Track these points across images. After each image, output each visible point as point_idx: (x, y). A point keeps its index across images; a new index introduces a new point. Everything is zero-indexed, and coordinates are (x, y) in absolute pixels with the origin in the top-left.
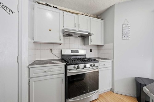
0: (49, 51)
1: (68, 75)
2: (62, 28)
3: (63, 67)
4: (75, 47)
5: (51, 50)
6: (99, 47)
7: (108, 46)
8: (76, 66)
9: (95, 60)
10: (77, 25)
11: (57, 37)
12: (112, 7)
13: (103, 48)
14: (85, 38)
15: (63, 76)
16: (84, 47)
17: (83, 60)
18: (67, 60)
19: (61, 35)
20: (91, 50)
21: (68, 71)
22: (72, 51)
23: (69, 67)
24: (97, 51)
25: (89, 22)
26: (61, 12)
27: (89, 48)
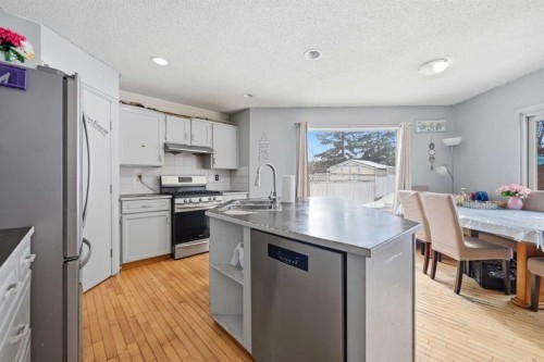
0: (135, 179)
1: (177, 211)
2: (163, 141)
3: (168, 201)
4: (186, 173)
5: (140, 177)
6: (231, 172)
7: (242, 171)
8: (188, 200)
9: (217, 193)
10: (188, 136)
11: (153, 155)
12: (247, 110)
13: (237, 174)
14: (204, 158)
15: (168, 214)
16: (204, 171)
17: (202, 192)
18: (173, 192)
19: (162, 152)
20: (217, 178)
21: (176, 206)
22: (181, 179)
23: (177, 201)
24: (229, 179)
25: (210, 131)
27: (213, 174)
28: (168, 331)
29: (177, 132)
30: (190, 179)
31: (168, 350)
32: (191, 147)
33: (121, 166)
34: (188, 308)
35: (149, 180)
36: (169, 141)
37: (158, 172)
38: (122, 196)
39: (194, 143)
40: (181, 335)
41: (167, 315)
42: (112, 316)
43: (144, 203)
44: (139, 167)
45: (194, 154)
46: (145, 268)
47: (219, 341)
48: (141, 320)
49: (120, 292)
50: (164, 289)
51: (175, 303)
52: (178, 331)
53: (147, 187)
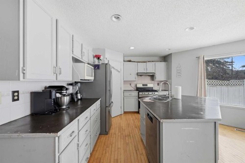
0: (129, 85)
2: (136, 72)
3: (137, 93)
4: (145, 83)
7: (169, 81)
8: (144, 93)
9: (156, 91)
10: (145, 69)
11: (133, 77)
12: (171, 54)
14: (153, 77)
15: (137, 98)
16: (153, 82)
17: (151, 90)
18: (139, 90)
19: (136, 76)
20: (158, 84)
21: (140, 95)
22: (143, 85)
23: (140, 93)
24: (164, 85)
25: (154, 66)
26: (136, 63)
27: (156, 83)
28: (129, 134)
29: (142, 68)
30: (147, 85)
31: (127, 138)
32: (147, 73)
33: (124, 81)
34: (136, 130)
35: (133, 85)
36: (139, 72)
37: (136, 83)
38: (124, 91)
39: (147, 72)
40: (131, 136)
41: (130, 129)
42: (118, 125)
43: (130, 93)
44: (130, 81)
45: (149, 76)
46: (130, 114)
47: (141, 142)
48: (124, 128)
49: (121, 119)
50: (132, 122)
51: (134, 127)
52: (131, 135)
53: (132, 87)
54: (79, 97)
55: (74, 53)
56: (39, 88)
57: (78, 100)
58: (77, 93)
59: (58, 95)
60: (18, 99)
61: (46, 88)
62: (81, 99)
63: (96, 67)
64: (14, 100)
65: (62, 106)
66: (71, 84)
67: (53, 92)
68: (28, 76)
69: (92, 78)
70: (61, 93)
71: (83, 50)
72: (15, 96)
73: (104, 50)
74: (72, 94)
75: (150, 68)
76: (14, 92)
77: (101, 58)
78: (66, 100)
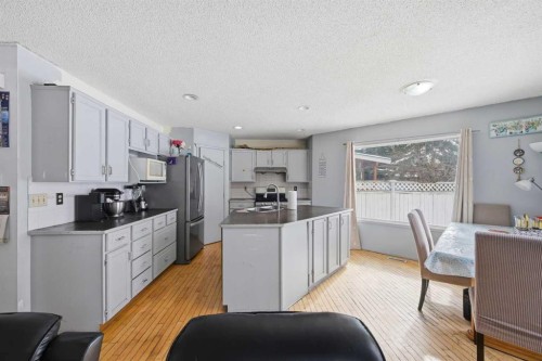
0: (243, 190)
2: (254, 166)
3: (253, 203)
4: (271, 185)
5: (245, 188)
10: (270, 162)
11: (248, 177)
14: (282, 175)
16: (284, 184)
19: (254, 174)
20: (295, 189)
22: (268, 190)
24: (305, 190)
25: (285, 157)
26: (254, 151)
29: (263, 160)
30: (274, 190)
32: (273, 168)
33: (232, 183)
35: (250, 190)
36: (258, 166)
38: (231, 199)
39: (274, 166)
43: (239, 203)
44: (244, 183)
53: (249, 194)
54: (143, 207)
55: (132, 144)
56: (85, 191)
57: (142, 210)
58: (139, 201)
59: (109, 200)
60: (62, 203)
61: (93, 191)
62: (146, 210)
63: (170, 161)
64: (58, 203)
65: (114, 214)
66: (130, 187)
67: (103, 196)
68: (77, 178)
69: (163, 178)
70: (112, 198)
71: (149, 137)
72: (60, 199)
73: (191, 131)
74: (131, 202)
75: (278, 159)
76: (58, 194)
77: (183, 145)
78: (119, 206)
